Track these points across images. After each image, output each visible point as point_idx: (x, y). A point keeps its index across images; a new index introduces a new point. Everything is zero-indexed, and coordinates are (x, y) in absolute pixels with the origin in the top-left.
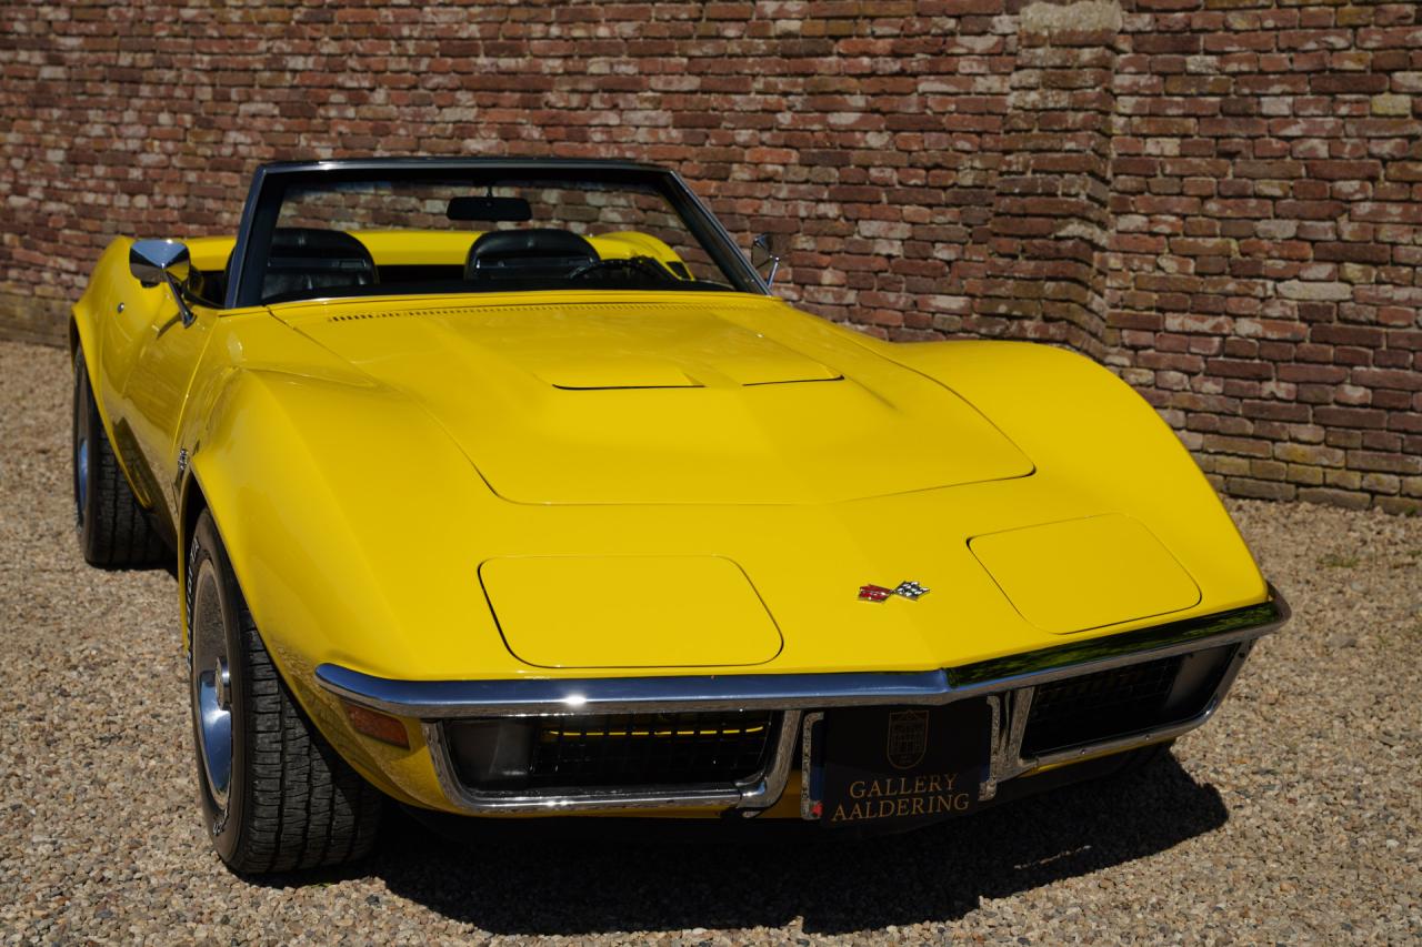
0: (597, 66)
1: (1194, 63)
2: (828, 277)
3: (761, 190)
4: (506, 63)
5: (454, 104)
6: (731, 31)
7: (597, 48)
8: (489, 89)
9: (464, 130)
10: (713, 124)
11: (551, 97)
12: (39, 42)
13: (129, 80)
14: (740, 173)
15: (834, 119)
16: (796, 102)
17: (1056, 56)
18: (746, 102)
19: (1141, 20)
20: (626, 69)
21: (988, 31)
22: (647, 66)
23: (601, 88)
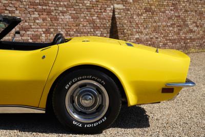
0: (60, 9)
3: (84, 28)
5: (34, 14)
15: (93, 18)
16: (89, 15)
17: (119, 11)
18: (82, 15)
19: (124, 7)
20: (65, 9)
21: (110, 7)
22: (68, 9)
23: (61, 12)
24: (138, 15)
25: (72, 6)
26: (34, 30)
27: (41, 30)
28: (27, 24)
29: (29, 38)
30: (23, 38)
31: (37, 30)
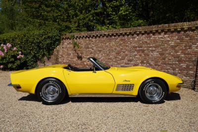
2: (177, 69)
4: (140, 49)
6: (166, 45)
7: (151, 47)
8: (138, 51)
9: (136, 55)
10: (164, 54)
11: (145, 52)
12: (91, 48)
13: (100, 51)
14: (167, 59)
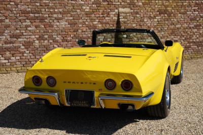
0: (55, 16)
1: (138, 15)
3: (83, 33)
4: (36, 15)
5: (25, 22)
6: (78, 11)
10: (75, 24)
11: (46, 21)
14: (80, 31)
15: (94, 23)
16: (89, 21)
17: (125, 15)
18: (81, 21)
19: (132, 11)
20: (60, 16)
21: (114, 11)
22: (64, 16)
23: (56, 19)
24: (150, 18)
25: (68, 12)
26: (27, 37)
27: (34, 37)
28: (18, 31)
29: (21, 45)
30: (14, 45)
31: (29, 37)
